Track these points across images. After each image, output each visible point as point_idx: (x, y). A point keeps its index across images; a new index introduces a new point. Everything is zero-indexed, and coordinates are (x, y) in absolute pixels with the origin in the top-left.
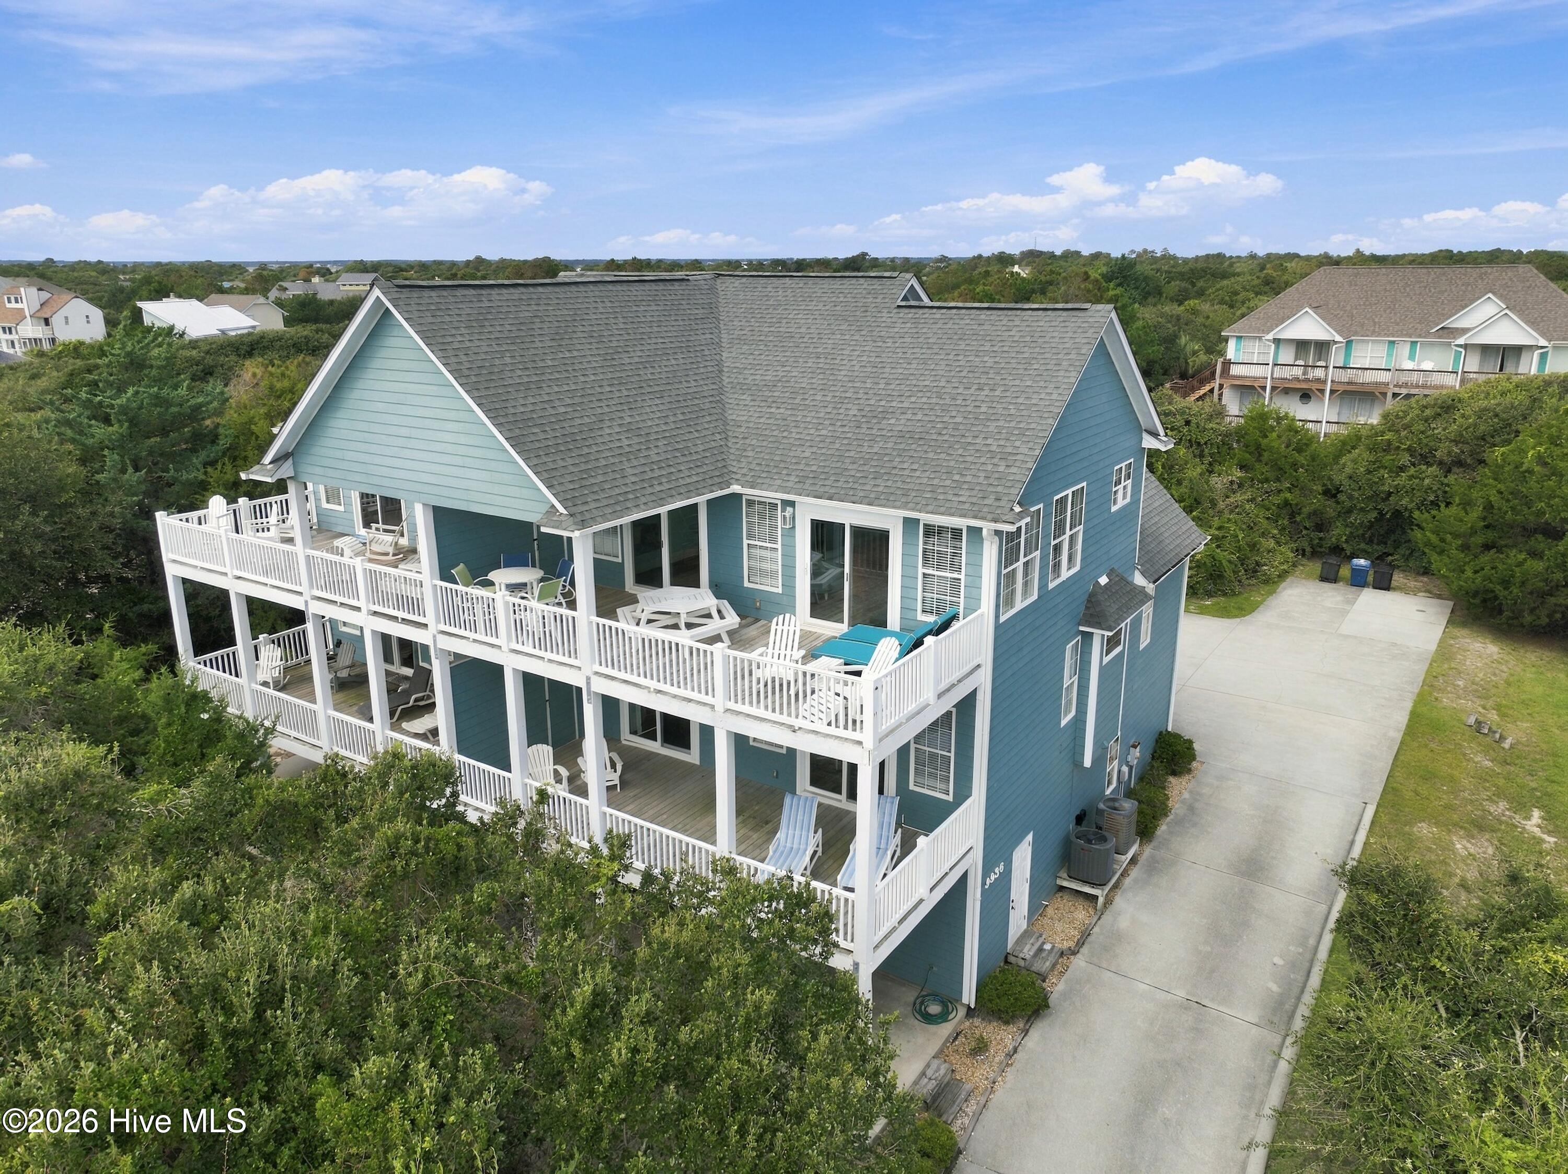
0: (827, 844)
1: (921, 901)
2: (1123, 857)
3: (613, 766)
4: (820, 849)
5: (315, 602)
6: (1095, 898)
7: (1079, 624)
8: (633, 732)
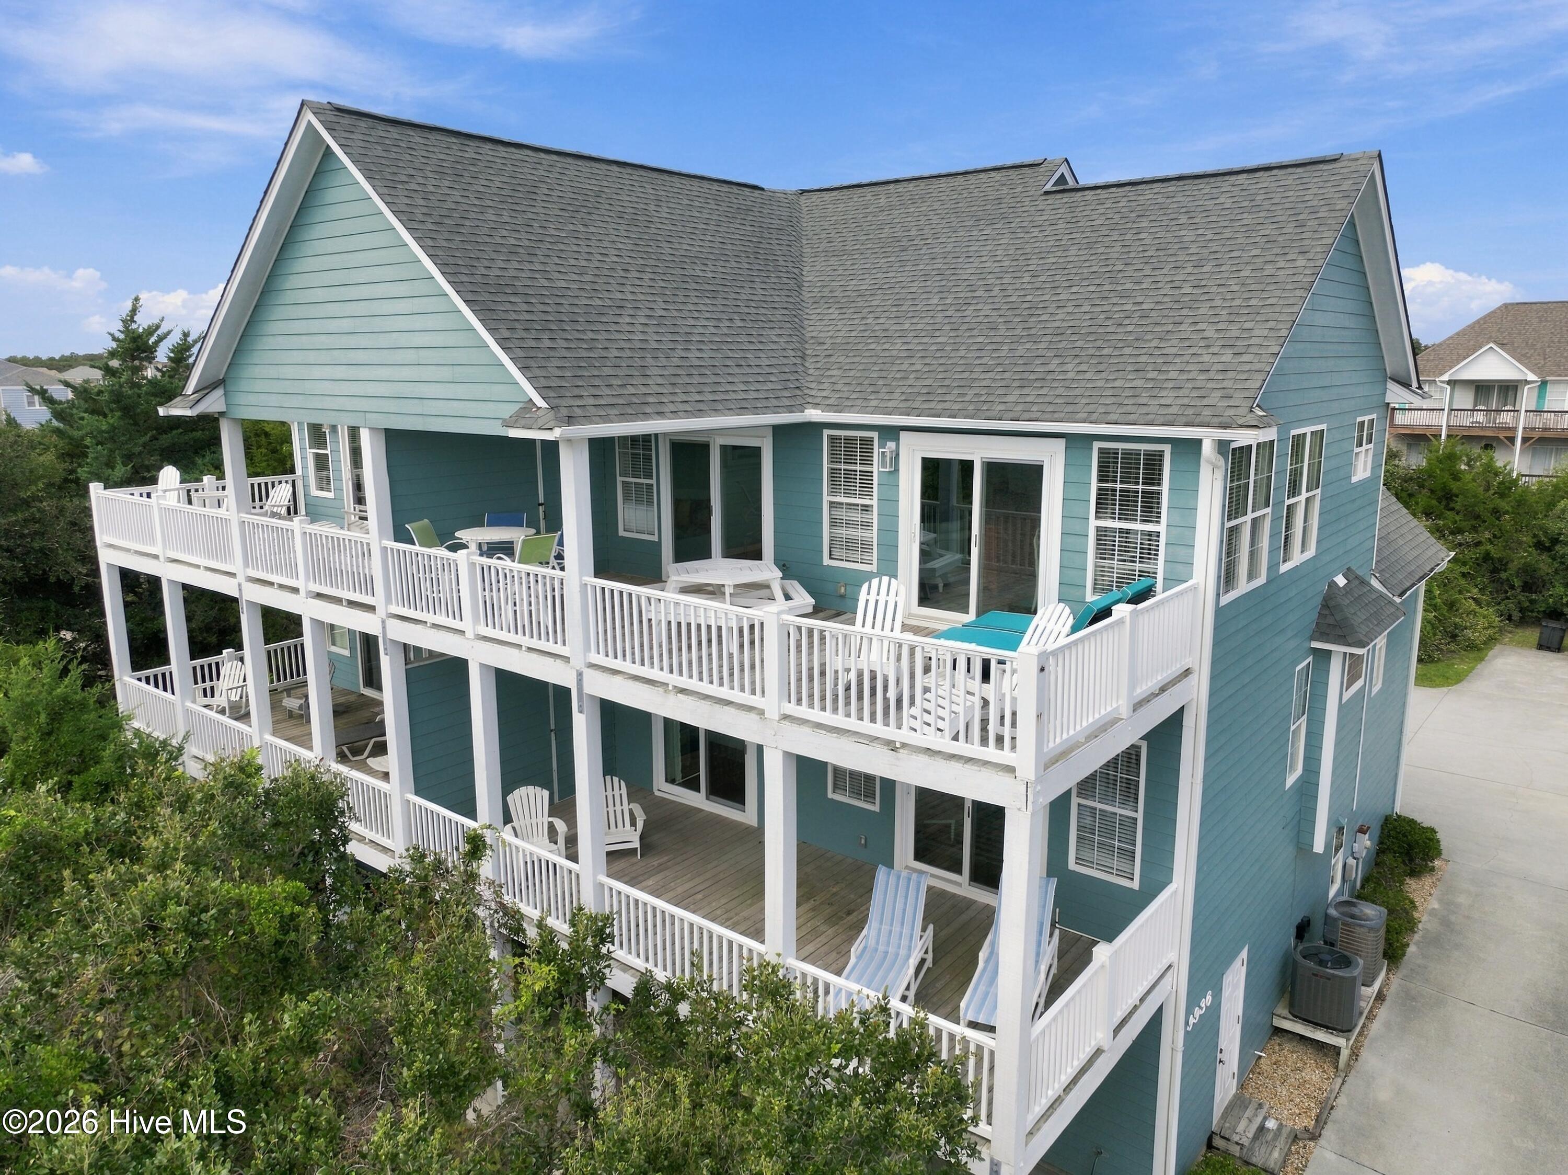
0: (940, 948)
1: (1098, 1052)
2: (1369, 990)
3: (633, 823)
4: (930, 957)
5: (250, 584)
6: (1337, 1050)
7: (1312, 638)
8: (670, 780)
